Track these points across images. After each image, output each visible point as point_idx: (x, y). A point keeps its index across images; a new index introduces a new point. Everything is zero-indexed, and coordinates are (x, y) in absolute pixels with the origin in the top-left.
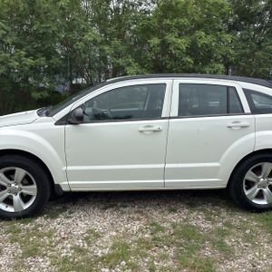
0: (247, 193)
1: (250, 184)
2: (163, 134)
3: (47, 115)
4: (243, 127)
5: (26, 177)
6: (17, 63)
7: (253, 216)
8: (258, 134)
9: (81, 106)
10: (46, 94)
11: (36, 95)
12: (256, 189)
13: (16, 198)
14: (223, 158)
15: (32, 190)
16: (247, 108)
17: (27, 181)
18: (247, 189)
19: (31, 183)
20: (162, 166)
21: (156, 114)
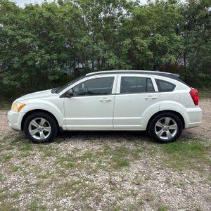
0: (157, 133)
1: (159, 129)
2: (112, 102)
3: (56, 92)
4: (154, 99)
5: (46, 123)
6: (40, 59)
7: (160, 145)
8: (162, 102)
9: (72, 89)
10: (57, 77)
11: (51, 78)
12: (162, 131)
13: (41, 133)
14: (143, 114)
15: (49, 129)
16: (156, 89)
17: (46, 125)
18: (157, 131)
19: (48, 126)
20: (112, 118)
21: (108, 92)
